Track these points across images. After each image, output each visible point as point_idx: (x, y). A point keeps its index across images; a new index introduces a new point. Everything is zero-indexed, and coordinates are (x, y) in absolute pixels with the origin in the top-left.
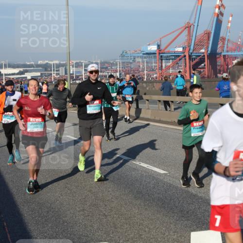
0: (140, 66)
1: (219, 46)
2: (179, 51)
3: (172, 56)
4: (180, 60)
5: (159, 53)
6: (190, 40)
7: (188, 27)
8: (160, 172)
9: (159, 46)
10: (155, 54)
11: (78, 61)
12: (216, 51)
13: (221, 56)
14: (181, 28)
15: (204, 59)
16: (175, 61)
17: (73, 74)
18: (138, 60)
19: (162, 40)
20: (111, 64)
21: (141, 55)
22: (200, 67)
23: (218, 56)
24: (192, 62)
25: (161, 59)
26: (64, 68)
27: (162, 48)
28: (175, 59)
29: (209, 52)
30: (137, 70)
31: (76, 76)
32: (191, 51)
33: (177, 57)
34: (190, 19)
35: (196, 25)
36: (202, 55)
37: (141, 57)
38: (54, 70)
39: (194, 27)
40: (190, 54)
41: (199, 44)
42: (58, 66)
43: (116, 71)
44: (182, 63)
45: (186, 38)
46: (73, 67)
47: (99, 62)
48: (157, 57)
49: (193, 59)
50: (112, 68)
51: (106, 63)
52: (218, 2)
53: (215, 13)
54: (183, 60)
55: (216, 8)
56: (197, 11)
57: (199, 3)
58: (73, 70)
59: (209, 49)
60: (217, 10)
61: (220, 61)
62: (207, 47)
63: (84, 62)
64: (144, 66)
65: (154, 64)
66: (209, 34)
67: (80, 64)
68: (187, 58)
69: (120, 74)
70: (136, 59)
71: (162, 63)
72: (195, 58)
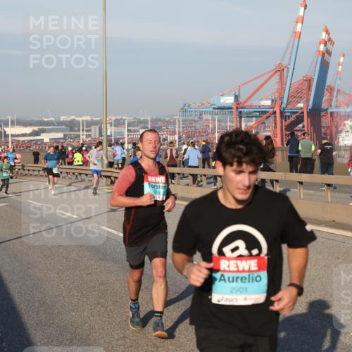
0: (209, 126)
1: (324, 99)
2: (266, 104)
3: (255, 111)
4: (267, 118)
5: (237, 108)
6: (282, 89)
7: (280, 70)
9: (236, 98)
10: (231, 108)
11: (118, 118)
12: (321, 106)
13: (327, 113)
14: (269, 72)
15: (303, 116)
16: (260, 119)
17: (111, 136)
18: (205, 117)
19: (242, 88)
20: (167, 122)
21: (211, 109)
22: (297, 128)
23: (322, 113)
24: (286, 120)
25: (240, 115)
26: (97, 128)
27: (242, 99)
28: (260, 117)
29: (310, 107)
30: (205, 132)
31: (115, 139)
32: (284, 106)
33: (263, 113)
34: (282, 60)
35: (291, 67)
36: (300, 111)
37: (211, 113)
38: (83, 130)
39: (288, 71)
40: (282, 110)
41: (296, 95)
42: (90, 124)
43: (174, 133)
44: (270, 122)
45: (277, 86)
46: (111, 126)
47: (149, 118)
48: (234, 113)
49: (286, 116)
50: (168, 129)
51: (160, 120)
52: (324, 36)
53: (319, 51)
54: (272, 118)
55: (320, 43)
56: (292, 47)
57: (295, 37)
58: (110, 130)
59: (311, 103)
60: (322, 47)
61: (325, 121)
62: (308, 100)
63: (127, 119)
64: (214, 126)
65: (229, 124)
66: (309, 81)
67: (122, 121)
68: (278, 115)
69: (180, 137)
70: (203, 115)
71: (241, 122)
72: (289, 116)
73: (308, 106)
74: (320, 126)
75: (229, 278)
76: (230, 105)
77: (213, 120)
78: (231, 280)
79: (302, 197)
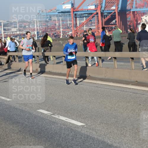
0: (56, 24)
1: (128, 3)
2: (91, 8)
3: (85, 13)
4: (93, 17)
5: (74, 12)
9: (73, 5)
10: (70, 12)
13: (130, 12)
15: (115, 15)
18: (53, 18)
20: (29, 23)
21: (57, 13)
22: (112, 23)
23: (127, 13)
24: (104, 18)
25: (76, 16)
28: (89, 17)
29: (119, 9)
30: (54, 28)
32: (103, 9)
33: (90, 14)
36: (113, 12)
37: (57, 16)
40: (102, 11)
41: (110, 2)
43: (34, 30)
44: (95, 20)
47: (17, 21)
48: (72, 15)
49: (105, 16)
50: (30, 27)
51: (24, 22)
54: (96, 17)
61: (130, 17)
62: (118, 5)
63: (3, 22)
65: (69, 22)
68: (99, 15)
69: (38, 33)
70: (52, 17)
71: (76, 20)
72: (106, 15)
74: (126, 21)
76: (68, 10)
77: (59, 20)
79: (116, 67)
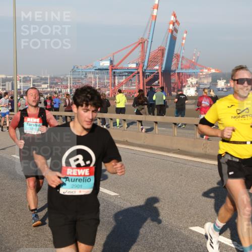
0: (92, 82)
1: (173, 63)
2: (132, 67)
3: (125, 72)
4: (133, 76)
5: (112, 69)
6: (143, 57)
7: (142, 43)
8: (110, 194)
9: (111, 62)
10: (108, 70)
11: (26, 76)
12: (170, 68)
13: (175, 73)
14: (135, 44)
15: (158, 75)
16: (128, 77)
17: (20, 89)
18: (89, 76)
19: (115, 55)
20: (62, 79)
21: (93, 70)
22: (154, 84)
23: (172, 73)
24: (146, 78)
25: (114, 75)
26: (10, 83)
27: (115, 63)
28: (128, 76)
29: (163, 69)
31: (23, 92)
32: (145, 68)
33: (130, 73)
34: (144, 35)
35: (150, 40)
36: (156, 72)
37: (93, 73)
39: (148, 43)
40: (144, 71)
41: (153, 61)
42: (5, 80)
43: (67, 87)
44: (135, 79)
45: (140, 54)
46: (20, 82)
47: (48, 77)
49: (146, 75)
50: (62, 84)
51: (56, 78)
52: (173, 18)
53: (169, 29)
54: (136, 77)
55: (170, 24)
56: (151, 26)
57: (152, 19)
58: (20, 85)
59: (164, 66)
60: (171, 27)
61: (174, 79)
62: (162, 64)
63: (32, 77)
64: (96, 82)
65: (106, 81)
66: (163, 50)
67: (28, 78)
68: (141, 74)
69: (71, 90)
70: (88, 74)
71: (114, 79)
72: (148, 75)
73: (162, 68)
74: (170, 83)
75: (72, 179)
76: (107, 68)
77: (95, 78)
78: (73, 180)
